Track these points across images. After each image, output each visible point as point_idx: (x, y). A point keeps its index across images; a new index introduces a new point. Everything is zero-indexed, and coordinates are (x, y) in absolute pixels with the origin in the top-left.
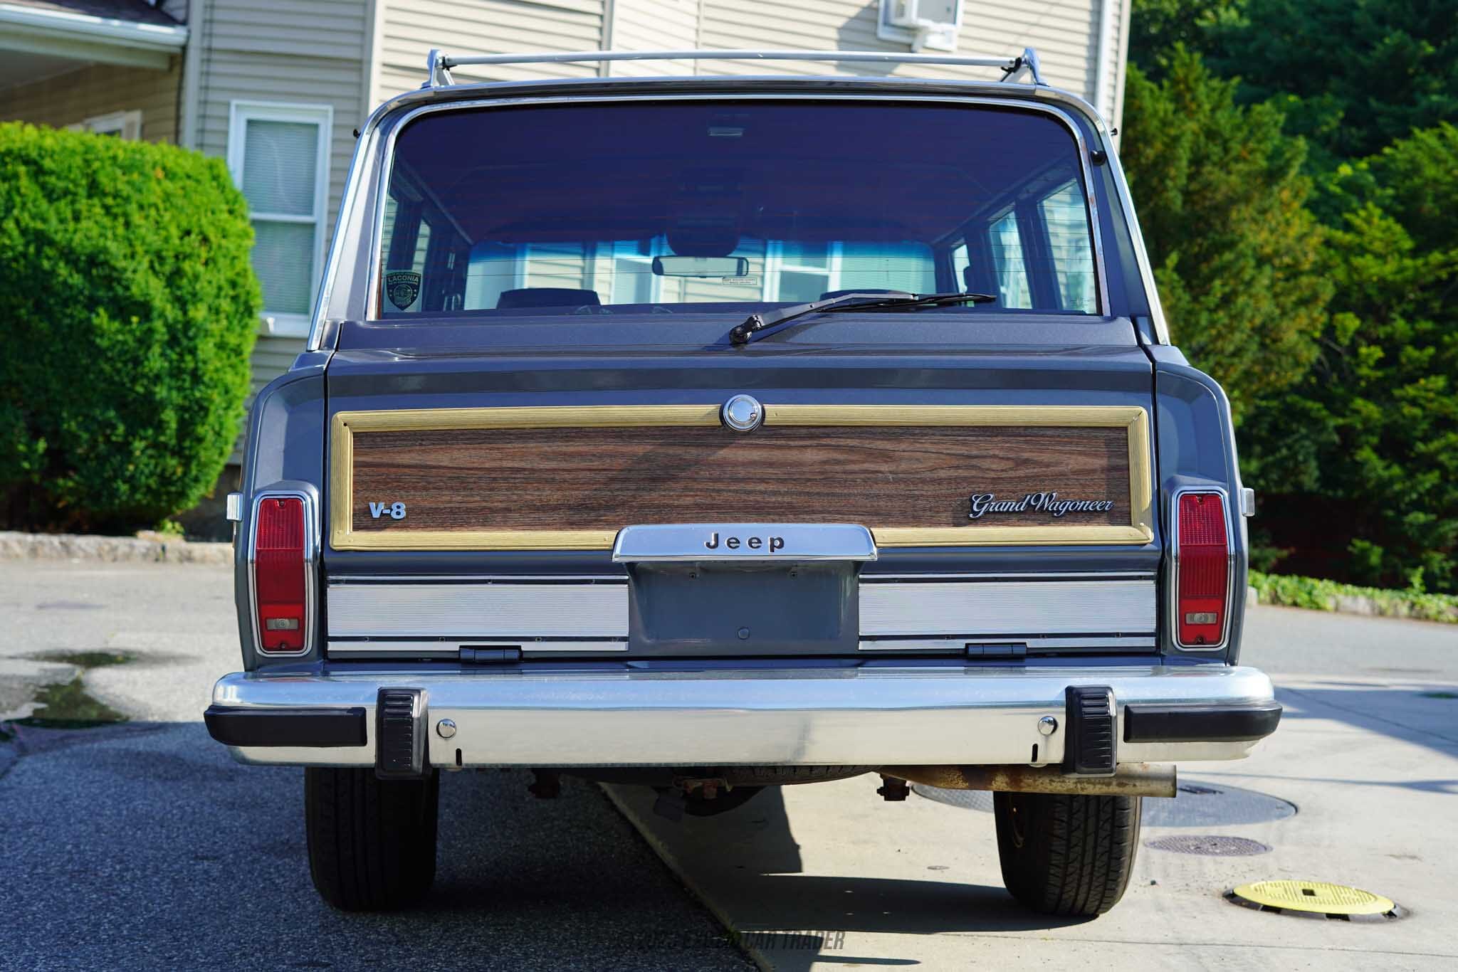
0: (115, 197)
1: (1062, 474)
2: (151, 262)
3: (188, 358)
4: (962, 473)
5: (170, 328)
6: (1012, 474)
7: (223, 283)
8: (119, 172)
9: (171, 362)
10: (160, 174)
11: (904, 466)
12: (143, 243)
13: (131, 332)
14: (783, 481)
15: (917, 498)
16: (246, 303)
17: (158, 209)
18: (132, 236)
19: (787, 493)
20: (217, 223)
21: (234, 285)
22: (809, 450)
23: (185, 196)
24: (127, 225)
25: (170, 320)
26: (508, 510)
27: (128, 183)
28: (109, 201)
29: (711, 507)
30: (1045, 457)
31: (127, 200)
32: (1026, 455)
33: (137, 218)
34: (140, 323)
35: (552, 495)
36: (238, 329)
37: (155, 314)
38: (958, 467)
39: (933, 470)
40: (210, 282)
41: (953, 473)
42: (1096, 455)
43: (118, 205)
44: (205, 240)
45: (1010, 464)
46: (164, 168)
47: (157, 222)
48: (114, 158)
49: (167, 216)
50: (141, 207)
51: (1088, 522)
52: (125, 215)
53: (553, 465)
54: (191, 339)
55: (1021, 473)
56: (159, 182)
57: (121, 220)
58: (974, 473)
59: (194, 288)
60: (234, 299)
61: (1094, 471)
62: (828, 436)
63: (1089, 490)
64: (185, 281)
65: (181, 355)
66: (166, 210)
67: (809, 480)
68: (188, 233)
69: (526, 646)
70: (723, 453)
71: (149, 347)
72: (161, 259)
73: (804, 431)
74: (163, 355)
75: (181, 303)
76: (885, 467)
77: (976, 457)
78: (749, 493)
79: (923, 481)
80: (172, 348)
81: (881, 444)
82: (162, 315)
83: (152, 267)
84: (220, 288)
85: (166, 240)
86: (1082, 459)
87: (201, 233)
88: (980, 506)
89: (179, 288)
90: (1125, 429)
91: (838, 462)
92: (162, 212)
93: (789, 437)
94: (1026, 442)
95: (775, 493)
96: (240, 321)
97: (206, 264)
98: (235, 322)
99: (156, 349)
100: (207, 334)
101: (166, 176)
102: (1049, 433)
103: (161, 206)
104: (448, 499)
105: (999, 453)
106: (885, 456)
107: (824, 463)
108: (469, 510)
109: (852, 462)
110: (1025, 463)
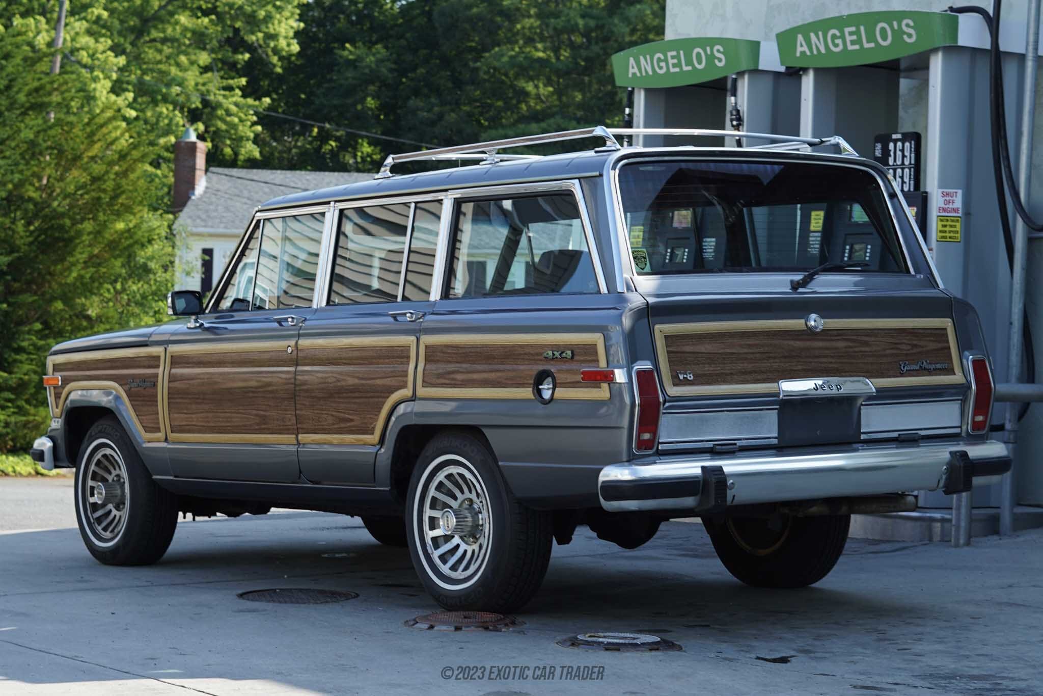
1: (929, 351)
4: (896, 351)
11: (873, 349)
14: (832, 357)
15: (881, 364)
26: (732, 374)
30: (922, 343)
32: (914, 343)
35: (748, 366)
38: (893, 349)
39: (885, 350)
41: (892, 352)
42: (938, 342)
45: (909, 347)
53: (745, 351)
55: (915, 351)
58: (900, 351)
61: (938, 349)
62: (845, 334)
67: (841, 356)
69: (738, 443)
73: (836, 332)
76: (867, 349)
77: (898, 344)
78: (821, 363)
79: (882, 356)
81: (864, 338)
86: (934, 344)
88: (904, 367)
90: (946, 329)
91: (851, 347)
93: (830, 335)
94: (915, 336)
95: (830, 363)
102: (921, 331)
104: (708, 369)
105: (905, 341)
106: (866, 344)
107: (846, 347)
108: (717, 375)
109: (855, 347)
110: (915, 346)
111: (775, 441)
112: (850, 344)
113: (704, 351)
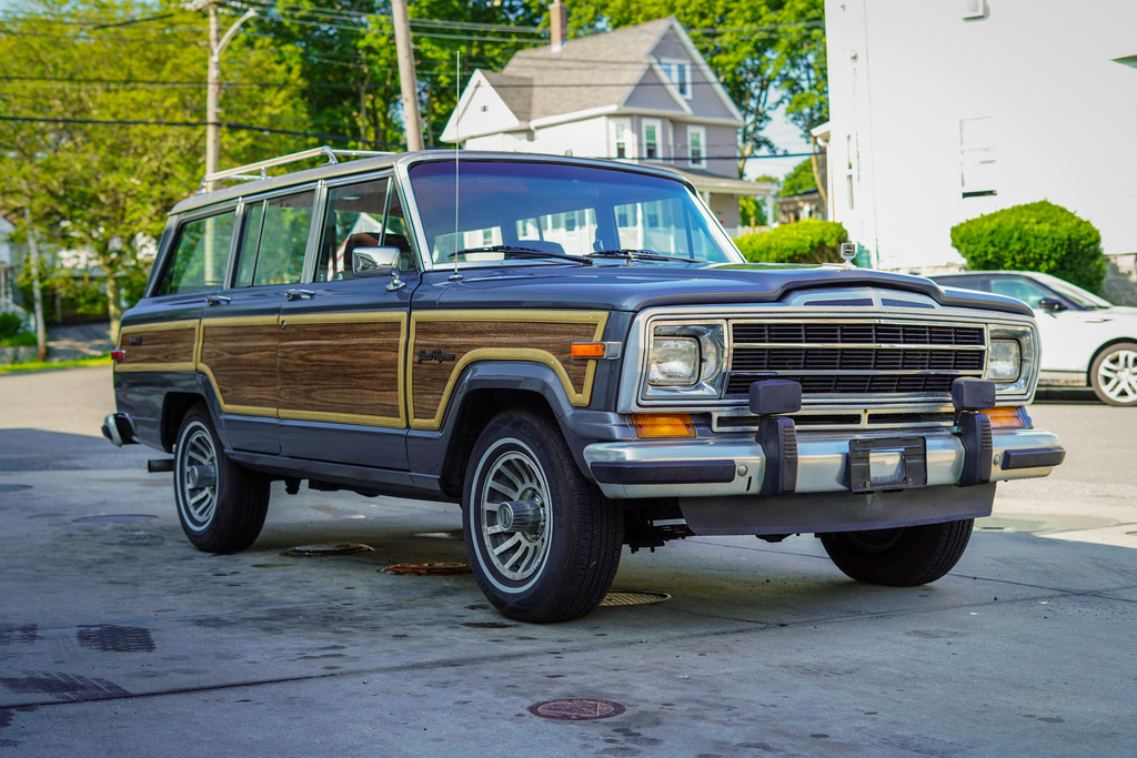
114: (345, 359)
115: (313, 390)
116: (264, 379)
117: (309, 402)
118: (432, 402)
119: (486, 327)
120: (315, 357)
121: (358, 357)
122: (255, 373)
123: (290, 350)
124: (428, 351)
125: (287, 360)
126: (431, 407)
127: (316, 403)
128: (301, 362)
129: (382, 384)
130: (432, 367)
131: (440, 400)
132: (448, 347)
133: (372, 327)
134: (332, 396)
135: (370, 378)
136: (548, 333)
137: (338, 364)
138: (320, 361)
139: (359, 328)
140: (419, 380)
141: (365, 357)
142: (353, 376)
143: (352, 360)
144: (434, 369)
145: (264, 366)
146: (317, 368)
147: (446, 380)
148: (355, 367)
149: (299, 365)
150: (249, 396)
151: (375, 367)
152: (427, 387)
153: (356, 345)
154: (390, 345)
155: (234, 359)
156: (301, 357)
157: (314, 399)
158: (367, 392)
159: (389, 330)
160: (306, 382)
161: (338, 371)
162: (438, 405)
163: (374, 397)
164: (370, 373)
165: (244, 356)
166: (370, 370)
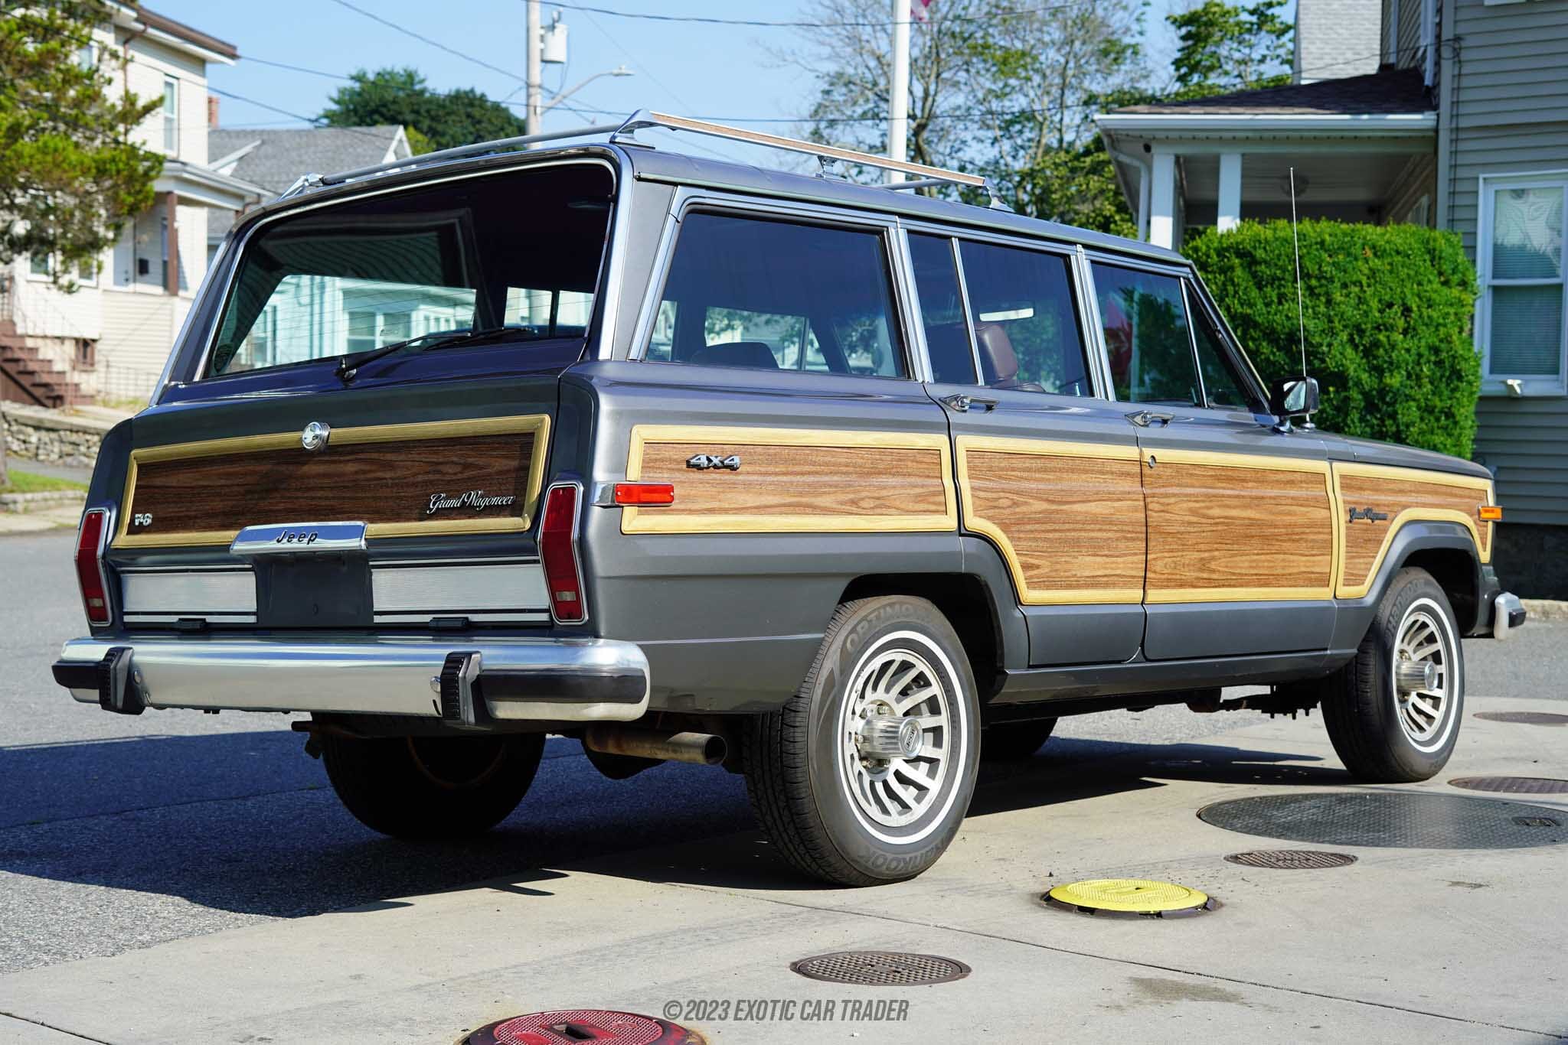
0: (1319, 279)
1: (490, 475)
2: (1351, 335)
3: (1388, 422)
4: (431, 477)
5: (1366, 395)
6: (460, 476)
7: (1424, 351)
8: (1325, 256)
9: (1372, 427)
10: (1369, 253)
11: (399, 473)
12: (1342, 318)
13: (1330, 400)
14: (331, 488)
15: (401, 498)
16: (1452, 366)
17: (1361, 286)
18: (1332, 313)
19: (334, 498)
20: (1423, 294)
21: (1436, 351)
22: (350, 464)
23: (1391, 272)
24: (1329, 302)
25: (1367, 388)
26: (196, 517)
27: (1333, 264)
28: (1314, 282)
29: (293, 510)
30: (481, 462)
31: (1331, 280)
32: (470, 460)
33: (1338, 297)
34: (1337, 392)
35: (218, 505)
36: (1446, 393)
37: (1351, 384)
38: (428, 473)
39: (415, 475)
40: (1408, 351)
41: (426, 477)
42: (512, 458)
43: (1321, 286)
44: (1407, 311)
45: (459, 469)
46: (1374, 247)
47: (1360, 298)
48: (1322, 243)
49: (1369, 291)
50: (1345, 286)
51: (498, 515)
52: (1327, 294)
53: (223, 482)
54: (1388, 404)
55: (466, 475)
56: (1366, 261)
57: (1323, 299)
58: (438, 477)
59: (1390, 357)
60: (1439, 363)
61: (508, 471)
62: (362, 452)
63: (503, 488)
64: (1381, 351)
65: (1382, 420)
66: (1369, 286)
67: (345, 487)
68: (1390, 305)
69: (209, 619)
70: (306, 469)
71: (1347, 415)
72: (1361, 332)
73: (349, 448)
74: (1362, 419)
75: (1378, 371)
76: (388, 475)
77: (441, 463)
78: (313, 498)
79: (408, 485)
80: (1371, 414)
81: (389, 457)
82: (1358, 383)
83: (1351, 340)
84: (1420, 355)
85: (1366, 314)
86: (505, 462)
87: (1404, 304)
88: (434, 504)
89: (1375, 357)
90: (532, 434)
91: (364, 472)
92: (1365, 288)
93: (341, 454)
94: (472, 450)
95: (327, 498)
96: (1448, 385)
97: (1405, 332)
98: (1443, 386)
99: (1355, 416)
100: (1409, 398)
101: (1375, 254)
102: (488, 440)
103: (1364, 281)
104: (172, 510)
105: (455, 459)
106: (390, 466)
107: (356, 473)
108: (179, 518)
109: (370, 471)
110: (466, 466)
111: (252, 619)
112: (368, 468)
113: (174, 484)
114: (1263, 517)
115: (1213, 558)
116: (1122, 545)
117: (1205, 575)
118: (1363, 566)
119: (1407, 487)
120: (1216, 512)
121: (1280, 513)
122: (1105, 535)
123: (1172, 500)
124: (1360, 509)
125: (1168, 516)
126: (1361, 573)
127: (1215, 576)
128: (1194, 519)
129: (1313, 548)
130: (1365, 527)
131: (1372, 564)
132: (1378, 505)
133: (1290, 477)
134: (1243, 564)
135: (1298, 541)
136: (1456, 496)
137: (1252, 523)
138: (1226, 518)
139: (1273, 477)
140: (1352, 543)
141: (1289, 514)
142: (1275, 537)
143: (1273, 517)
144: (1366, 530)
145: (1123, 523)
146: (1220, 528)
147: (1380, 542)
148: (1276, 527)
149: (1190, 523)
150: (1087, 573)
151: (1302, 526)
152: (1359, 550)
153: (1274, 498)
154: (1316, 499)
155: (1057, 512)
156: (1193, 512)
157: (1214, 571)
158: (1292, 557)
159: (1312, 482)
160: (1202, 547)
161: (1254, 531)
162: (1369, 570)
163: (1300, 563)
164: (1297, 534)
165: (1077, 507)
166: (1297, 530)
